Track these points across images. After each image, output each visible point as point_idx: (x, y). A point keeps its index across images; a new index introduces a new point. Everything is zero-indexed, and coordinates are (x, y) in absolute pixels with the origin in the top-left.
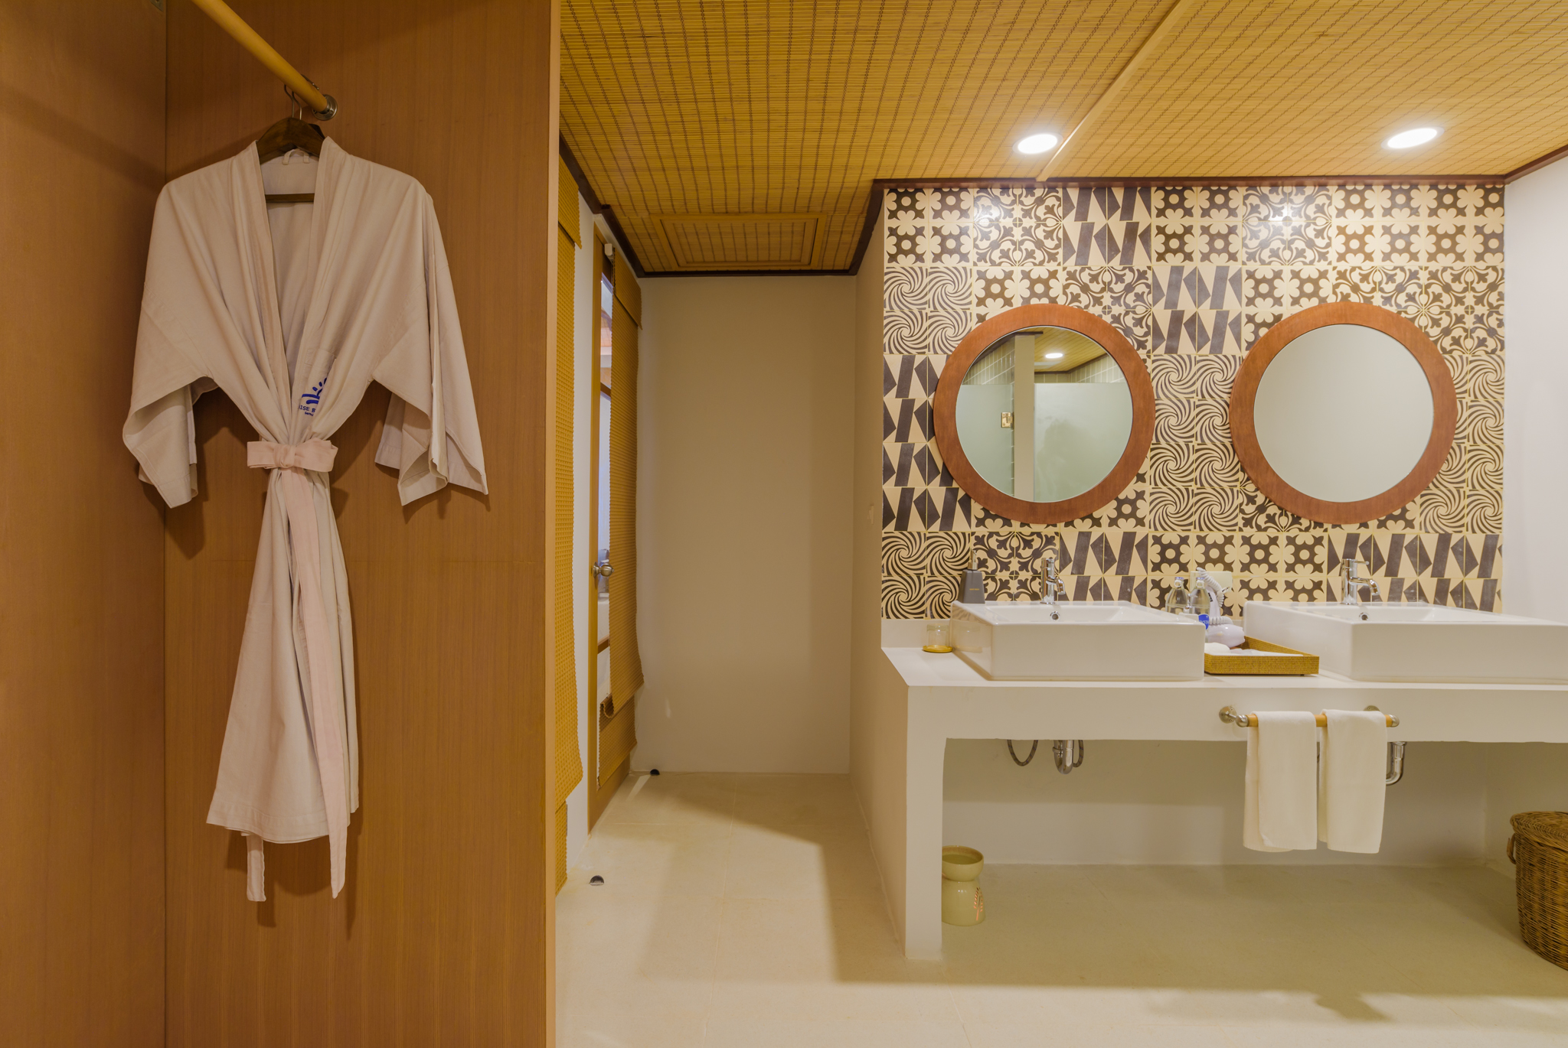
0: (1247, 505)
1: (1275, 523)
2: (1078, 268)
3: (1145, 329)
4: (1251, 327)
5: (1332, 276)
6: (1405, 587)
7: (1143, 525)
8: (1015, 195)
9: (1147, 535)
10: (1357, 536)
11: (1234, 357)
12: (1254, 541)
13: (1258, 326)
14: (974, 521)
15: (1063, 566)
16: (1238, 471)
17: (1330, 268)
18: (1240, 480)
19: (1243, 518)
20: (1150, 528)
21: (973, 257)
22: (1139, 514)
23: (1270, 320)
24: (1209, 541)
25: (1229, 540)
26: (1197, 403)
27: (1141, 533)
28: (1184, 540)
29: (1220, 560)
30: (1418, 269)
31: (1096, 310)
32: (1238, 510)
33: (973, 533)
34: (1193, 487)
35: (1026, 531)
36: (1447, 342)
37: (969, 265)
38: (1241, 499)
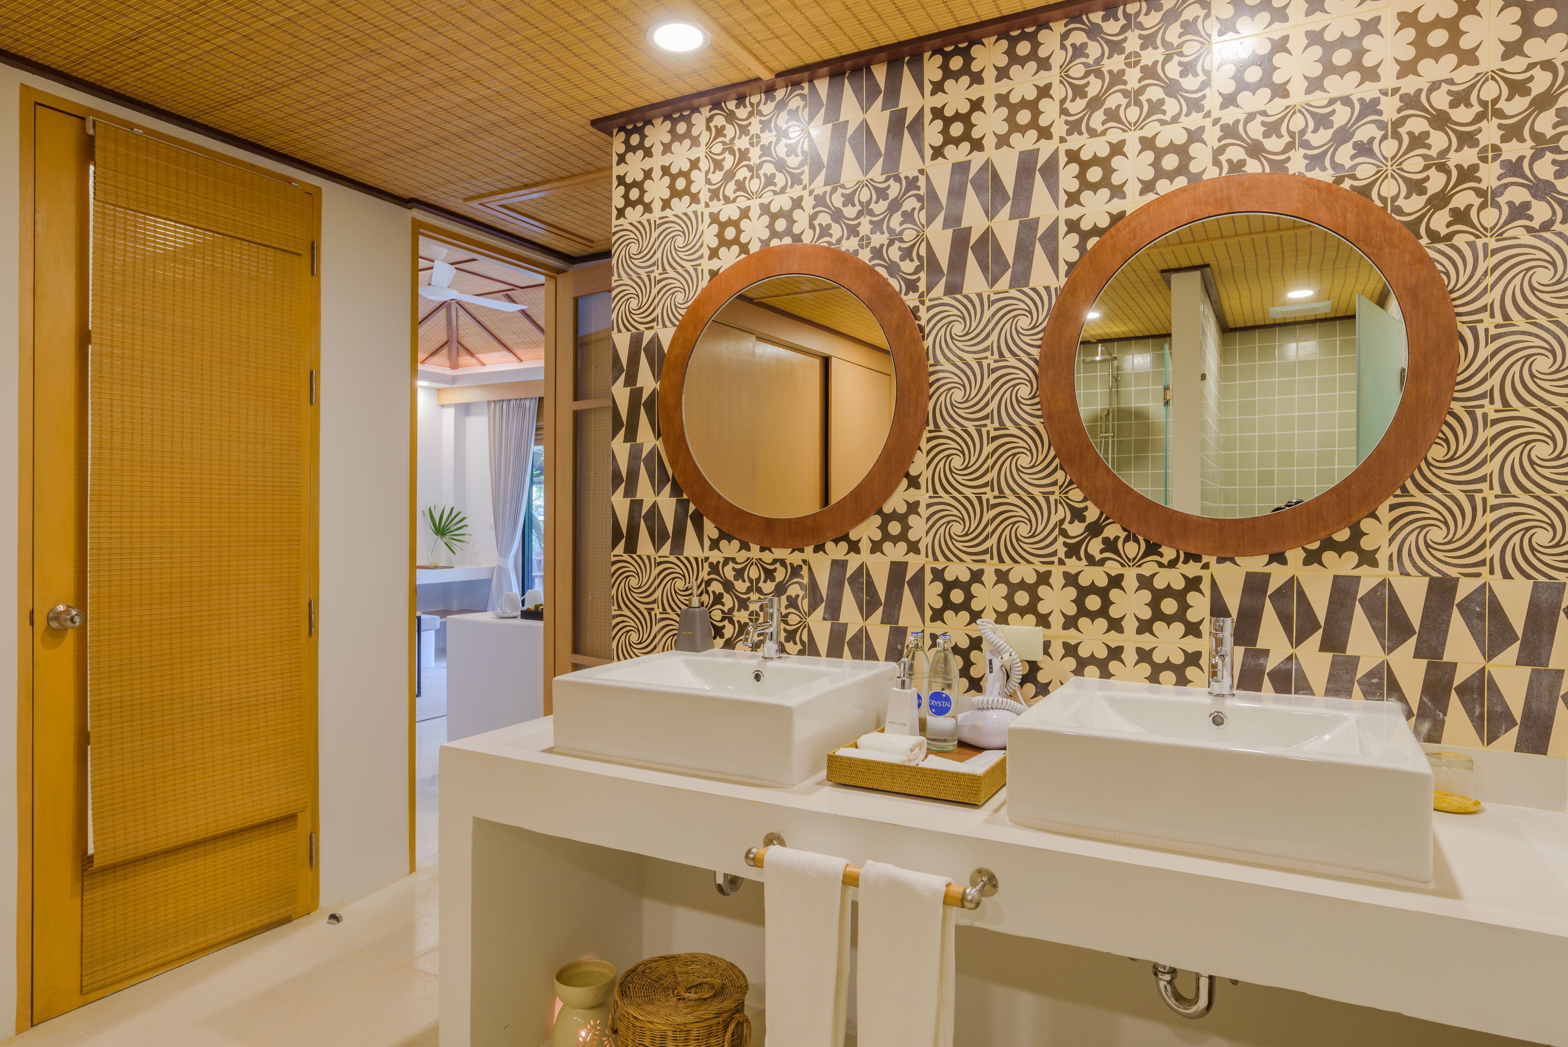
0: (1071, 522)
1: (1117, 553)
2: (828, 189)
3: (916, 263)
4: (1074, 238)
5: (1212, 135)
6: (1361, 672)
7: (917, 552)
8: (752, 105)
9: (924, 566)
10: (1266, 577)
11: (1047, 289)
12: (1084, 581)
13: (1085, 236)
14: (707, 543)
15: (813, 607)
16: (1055, 470)
17: (1208, 122)
18: (1060, 483)
19: (1065, 544)
20: (927, 556)
21: (704, 196)
22: (912, 536)
23: (1104, 222)
24: (1014, 578)
25: (1044, 578)
26: (993, 366)
27: (914, 563)
28: (977, 576)
29: (1031, 608)
30: (1378, 95)
31: (850, 245)
32: (1056, 531)
33: (707, 559)
34: (989, 495)
35: (767, 557)
36: (1440, 221)
37: (699, 208)
38: (1062, 512)
